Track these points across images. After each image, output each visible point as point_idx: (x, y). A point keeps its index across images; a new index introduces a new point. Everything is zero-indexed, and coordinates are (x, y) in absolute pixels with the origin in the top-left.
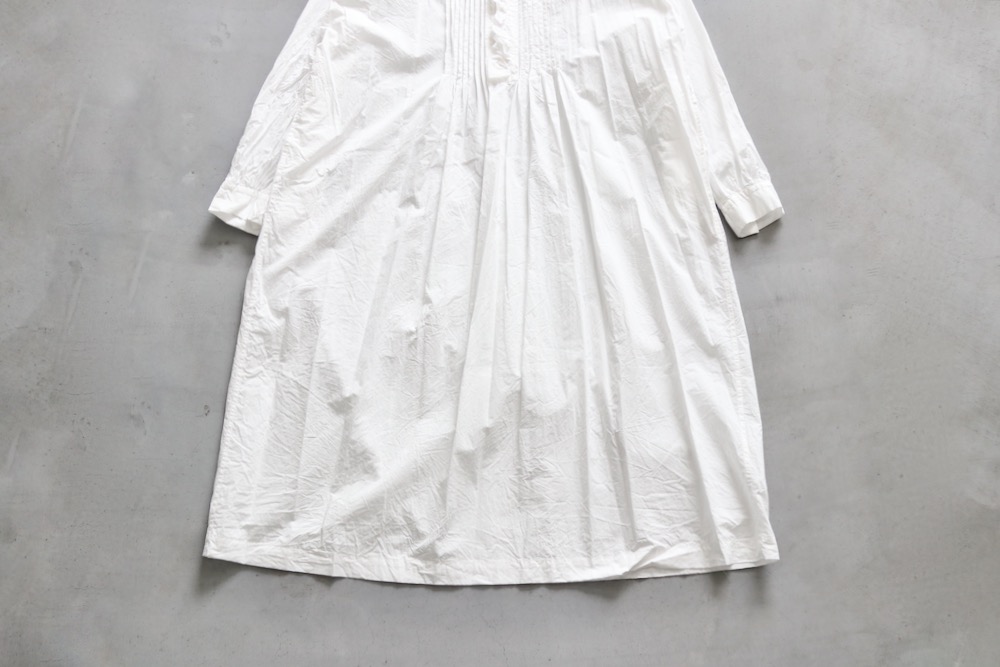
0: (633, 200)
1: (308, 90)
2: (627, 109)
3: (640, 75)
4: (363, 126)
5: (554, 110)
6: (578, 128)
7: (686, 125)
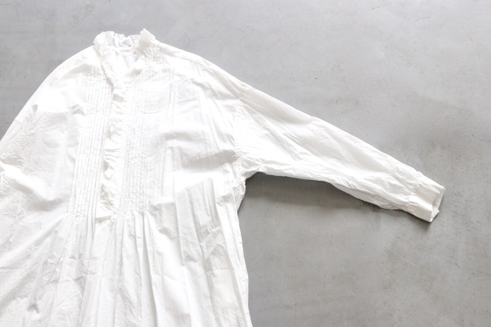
0: (188, 316)
2: (192, 243)
3: (203, 220)
4: (10, 249)
5: (140, 242)
6: (154, 257)
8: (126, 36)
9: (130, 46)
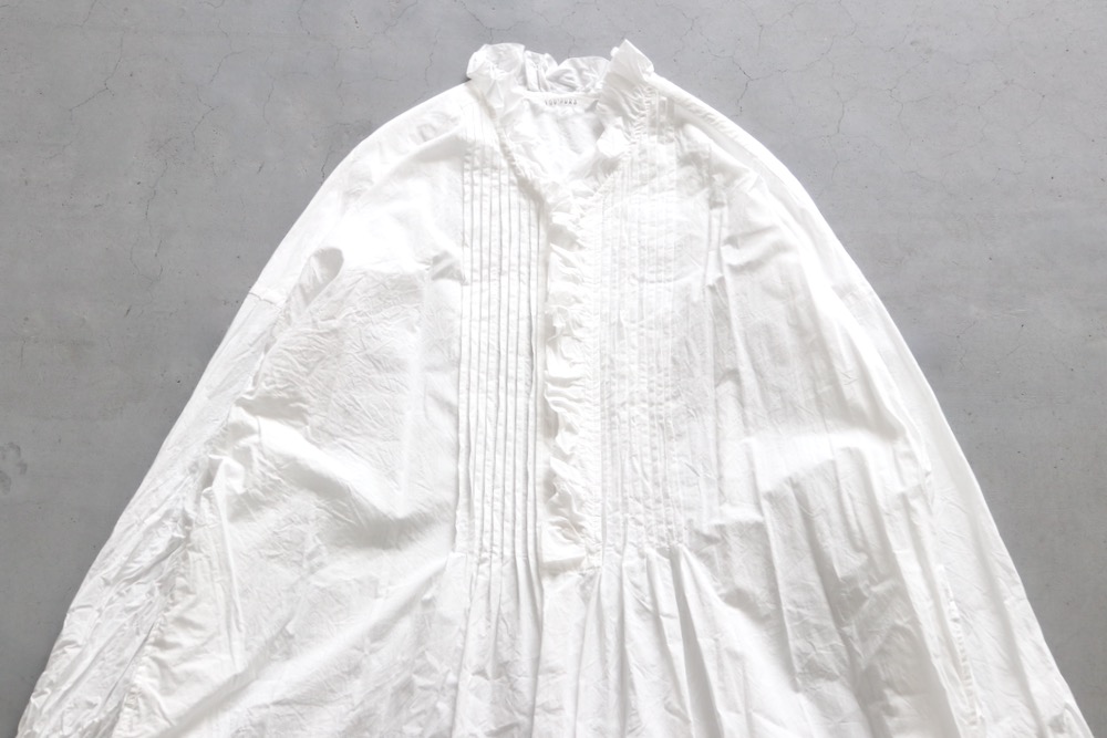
1: (180, 581)
2: (819, 629)
3: (846, 562)
4: (288, 655)
5: (672, 627)
6: (720, 666)
7: (939, 664)
8: (559, 62)
9: (573, 88)
